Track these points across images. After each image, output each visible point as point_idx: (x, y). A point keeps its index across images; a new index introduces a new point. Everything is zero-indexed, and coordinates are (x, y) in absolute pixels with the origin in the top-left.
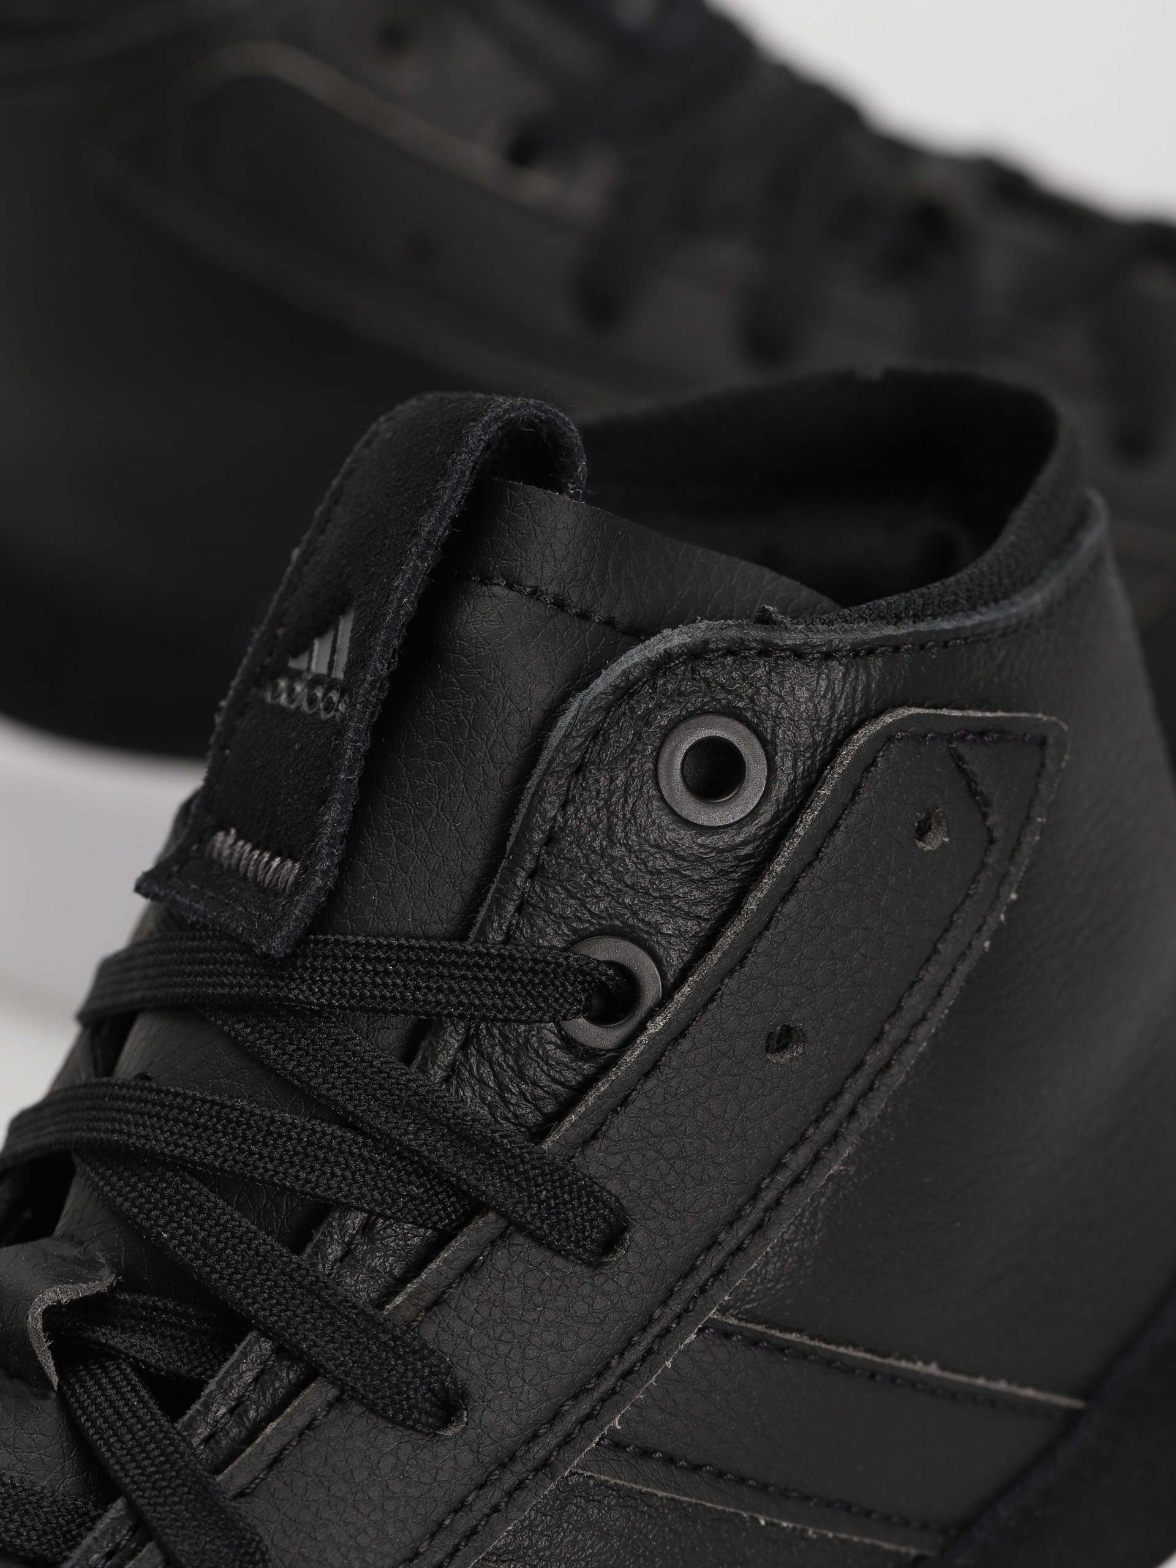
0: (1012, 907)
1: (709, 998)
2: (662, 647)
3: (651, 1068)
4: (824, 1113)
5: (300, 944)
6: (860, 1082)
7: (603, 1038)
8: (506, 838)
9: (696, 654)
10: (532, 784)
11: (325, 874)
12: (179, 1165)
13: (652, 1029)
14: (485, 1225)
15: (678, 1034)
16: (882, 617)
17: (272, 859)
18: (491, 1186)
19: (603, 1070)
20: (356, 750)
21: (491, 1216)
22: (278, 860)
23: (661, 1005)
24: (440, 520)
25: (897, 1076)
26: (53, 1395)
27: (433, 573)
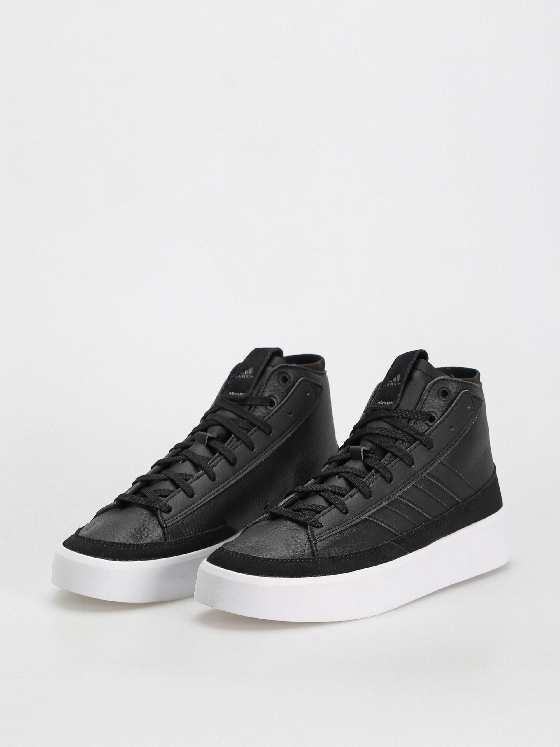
0: (476, 419)
1: (443, 420)
2: (440, 378)
3: (437, 427)
4: (455, 438)
5: (395, 409)
6: (459, 435)
7: (431, 424)
8: (420, 399)
9: (443, 380)
10: (422, 398)
11: (398, 401)
12: (380, 435)
13: (437, 422)
14: (418, 442)
15: (440, 424)
16: (464, 380)
17: (389, 402)
18: (418, 437)
19: (430, 428)
20: (403, 387)
21: (418, 441)
22: (388, 402)
23: (438, 420)
24: (413, 361)
25: (463, 436)
26: (362, 461)
27: (412, 367)
